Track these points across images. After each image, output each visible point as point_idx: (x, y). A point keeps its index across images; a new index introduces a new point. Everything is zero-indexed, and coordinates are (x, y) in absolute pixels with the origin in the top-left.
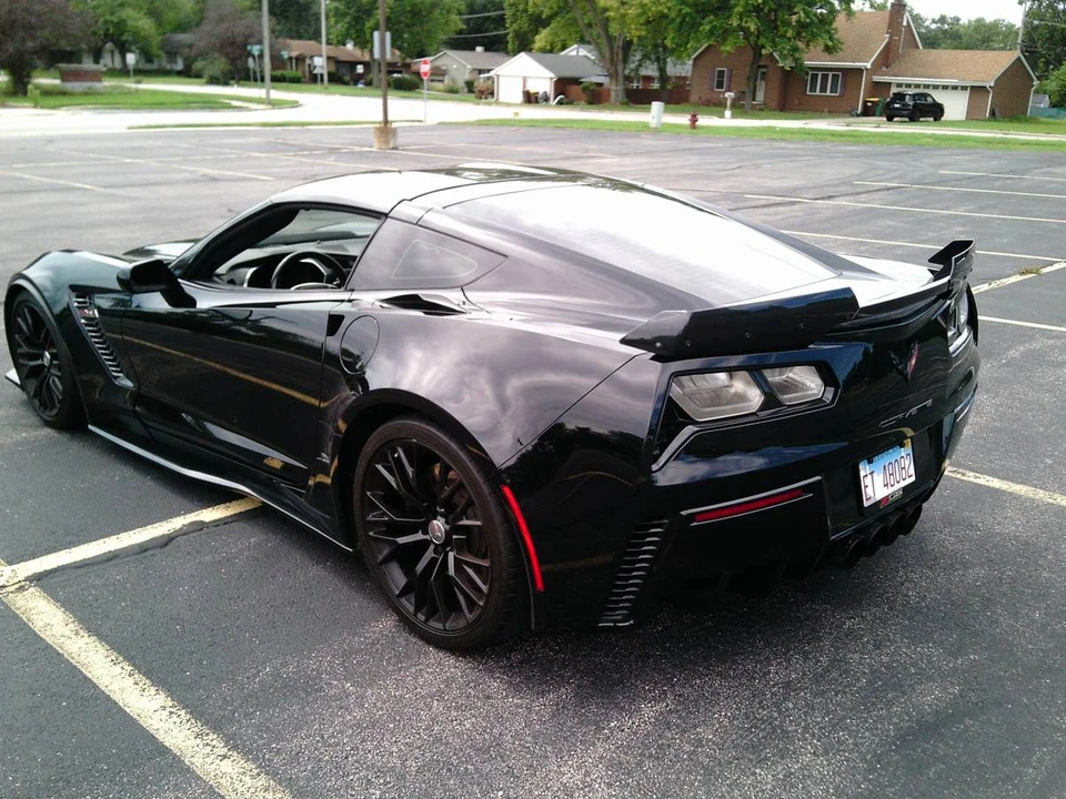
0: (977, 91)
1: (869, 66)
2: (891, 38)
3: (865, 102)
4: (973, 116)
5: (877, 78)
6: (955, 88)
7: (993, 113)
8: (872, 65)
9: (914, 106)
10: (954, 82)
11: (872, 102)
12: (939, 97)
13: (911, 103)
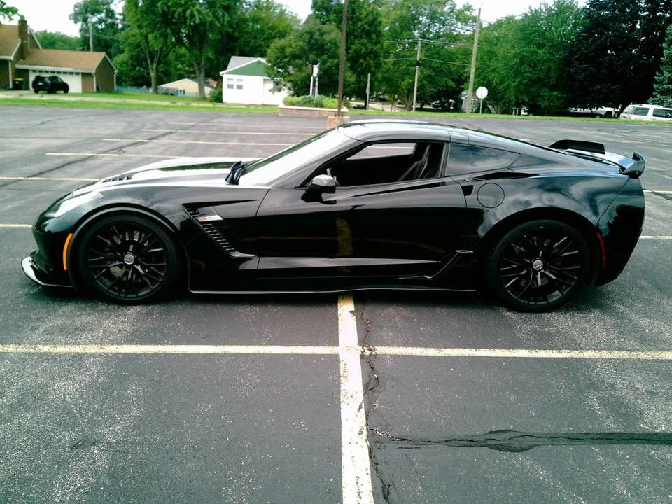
0: (86, 76)
1: (12, 58)
2: (22, 41)
3: (14, 82)
4: (86, 90)
5: (18, 66)
6: (71, 73)
7: (98, 88)
8: (15, 57)
9: (52, 83)
10: (70, 70)
11: (19, 81)
12: (65, 79)
13: (50, 82)
